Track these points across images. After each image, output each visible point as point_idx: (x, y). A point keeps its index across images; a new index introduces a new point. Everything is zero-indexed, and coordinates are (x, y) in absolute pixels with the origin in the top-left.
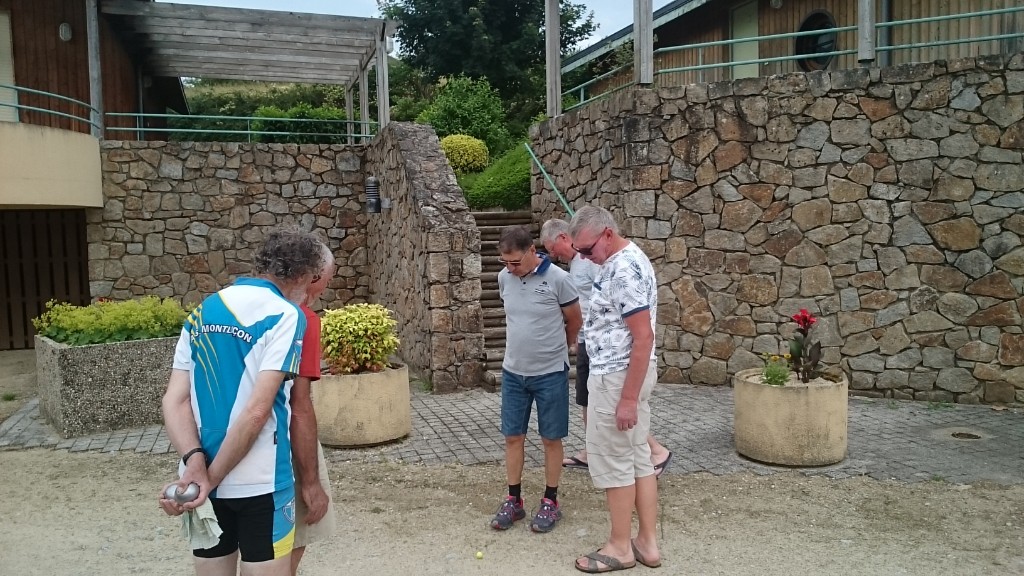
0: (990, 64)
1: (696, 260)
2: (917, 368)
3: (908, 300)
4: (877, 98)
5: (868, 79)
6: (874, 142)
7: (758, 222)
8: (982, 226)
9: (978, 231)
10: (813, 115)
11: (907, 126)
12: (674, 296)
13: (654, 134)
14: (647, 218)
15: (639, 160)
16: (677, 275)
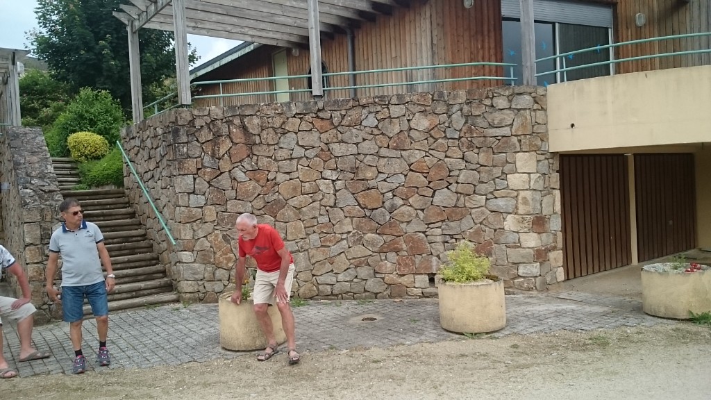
0: (381, 101)
1: (222, 220)
2: (355, 280)
3: (346, 239)
4: (322, 119)
5: (317, 107)
6: (322, 145)
7: (259, 195)
8: (383, 194)
9: (381, 196)
10: (287, 128)
11: (340, 135)
12: (209, 245)
13: (190, 138)
14: (189, 193)
15: (181, 155)
16: (211, 230)
